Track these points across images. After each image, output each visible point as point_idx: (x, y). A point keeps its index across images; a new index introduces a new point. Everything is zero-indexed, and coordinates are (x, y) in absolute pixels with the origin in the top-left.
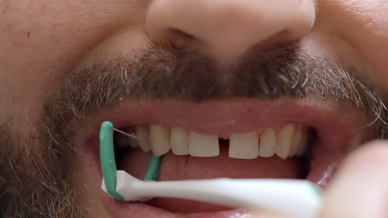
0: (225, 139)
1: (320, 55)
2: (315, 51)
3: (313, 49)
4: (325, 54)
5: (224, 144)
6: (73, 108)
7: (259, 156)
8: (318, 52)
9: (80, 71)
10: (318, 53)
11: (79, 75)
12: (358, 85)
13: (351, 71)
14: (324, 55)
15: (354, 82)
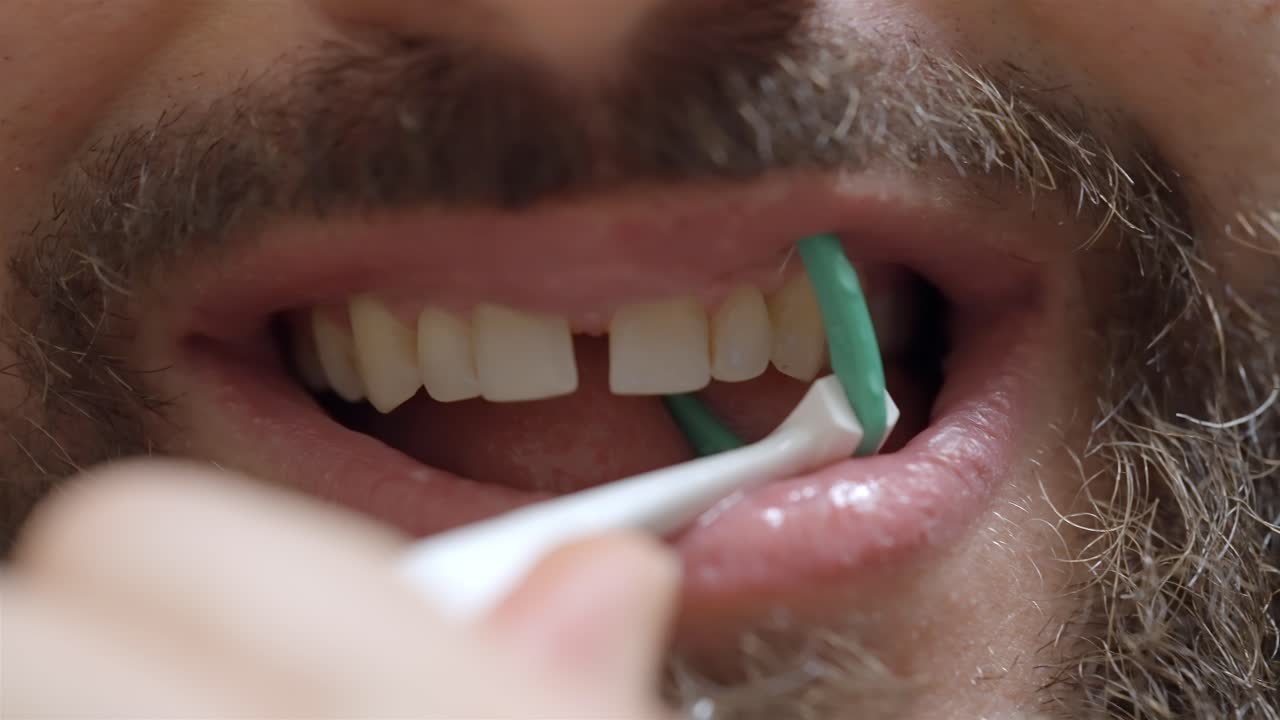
0: (596, 332)
1: (896, 25)
2: (875, 14)
3: (868, 8)
4: (911, 23)
5: (592, 350)
6: (96, 263)
7: (713, 381)
8: (888, 18)
9: (115, 137)
10: (886, 21)
11: (112, 150)
12: (1030, 118)
13: (1004, 74)
14: (907, 25)
15: (1017, 109)
